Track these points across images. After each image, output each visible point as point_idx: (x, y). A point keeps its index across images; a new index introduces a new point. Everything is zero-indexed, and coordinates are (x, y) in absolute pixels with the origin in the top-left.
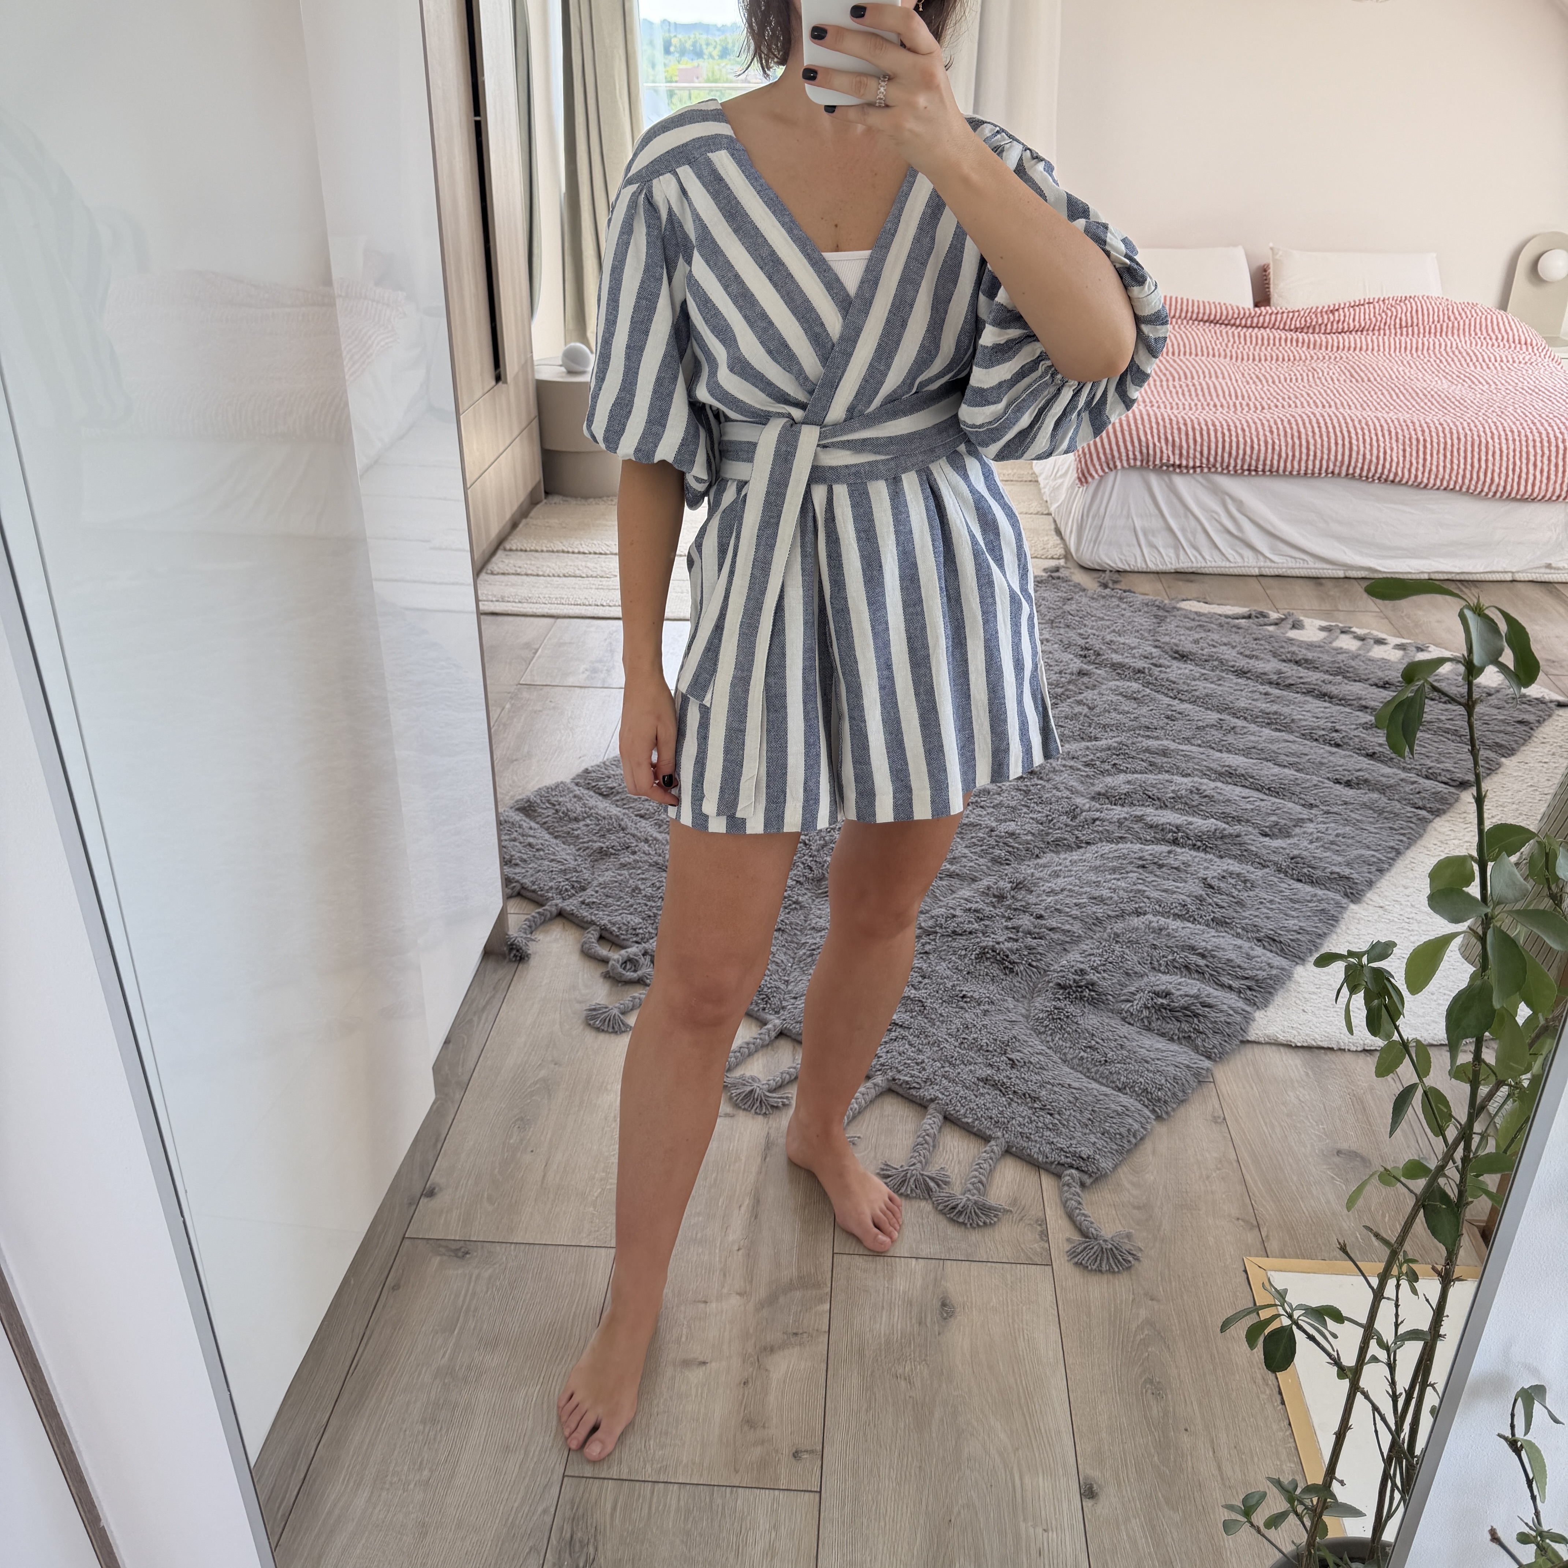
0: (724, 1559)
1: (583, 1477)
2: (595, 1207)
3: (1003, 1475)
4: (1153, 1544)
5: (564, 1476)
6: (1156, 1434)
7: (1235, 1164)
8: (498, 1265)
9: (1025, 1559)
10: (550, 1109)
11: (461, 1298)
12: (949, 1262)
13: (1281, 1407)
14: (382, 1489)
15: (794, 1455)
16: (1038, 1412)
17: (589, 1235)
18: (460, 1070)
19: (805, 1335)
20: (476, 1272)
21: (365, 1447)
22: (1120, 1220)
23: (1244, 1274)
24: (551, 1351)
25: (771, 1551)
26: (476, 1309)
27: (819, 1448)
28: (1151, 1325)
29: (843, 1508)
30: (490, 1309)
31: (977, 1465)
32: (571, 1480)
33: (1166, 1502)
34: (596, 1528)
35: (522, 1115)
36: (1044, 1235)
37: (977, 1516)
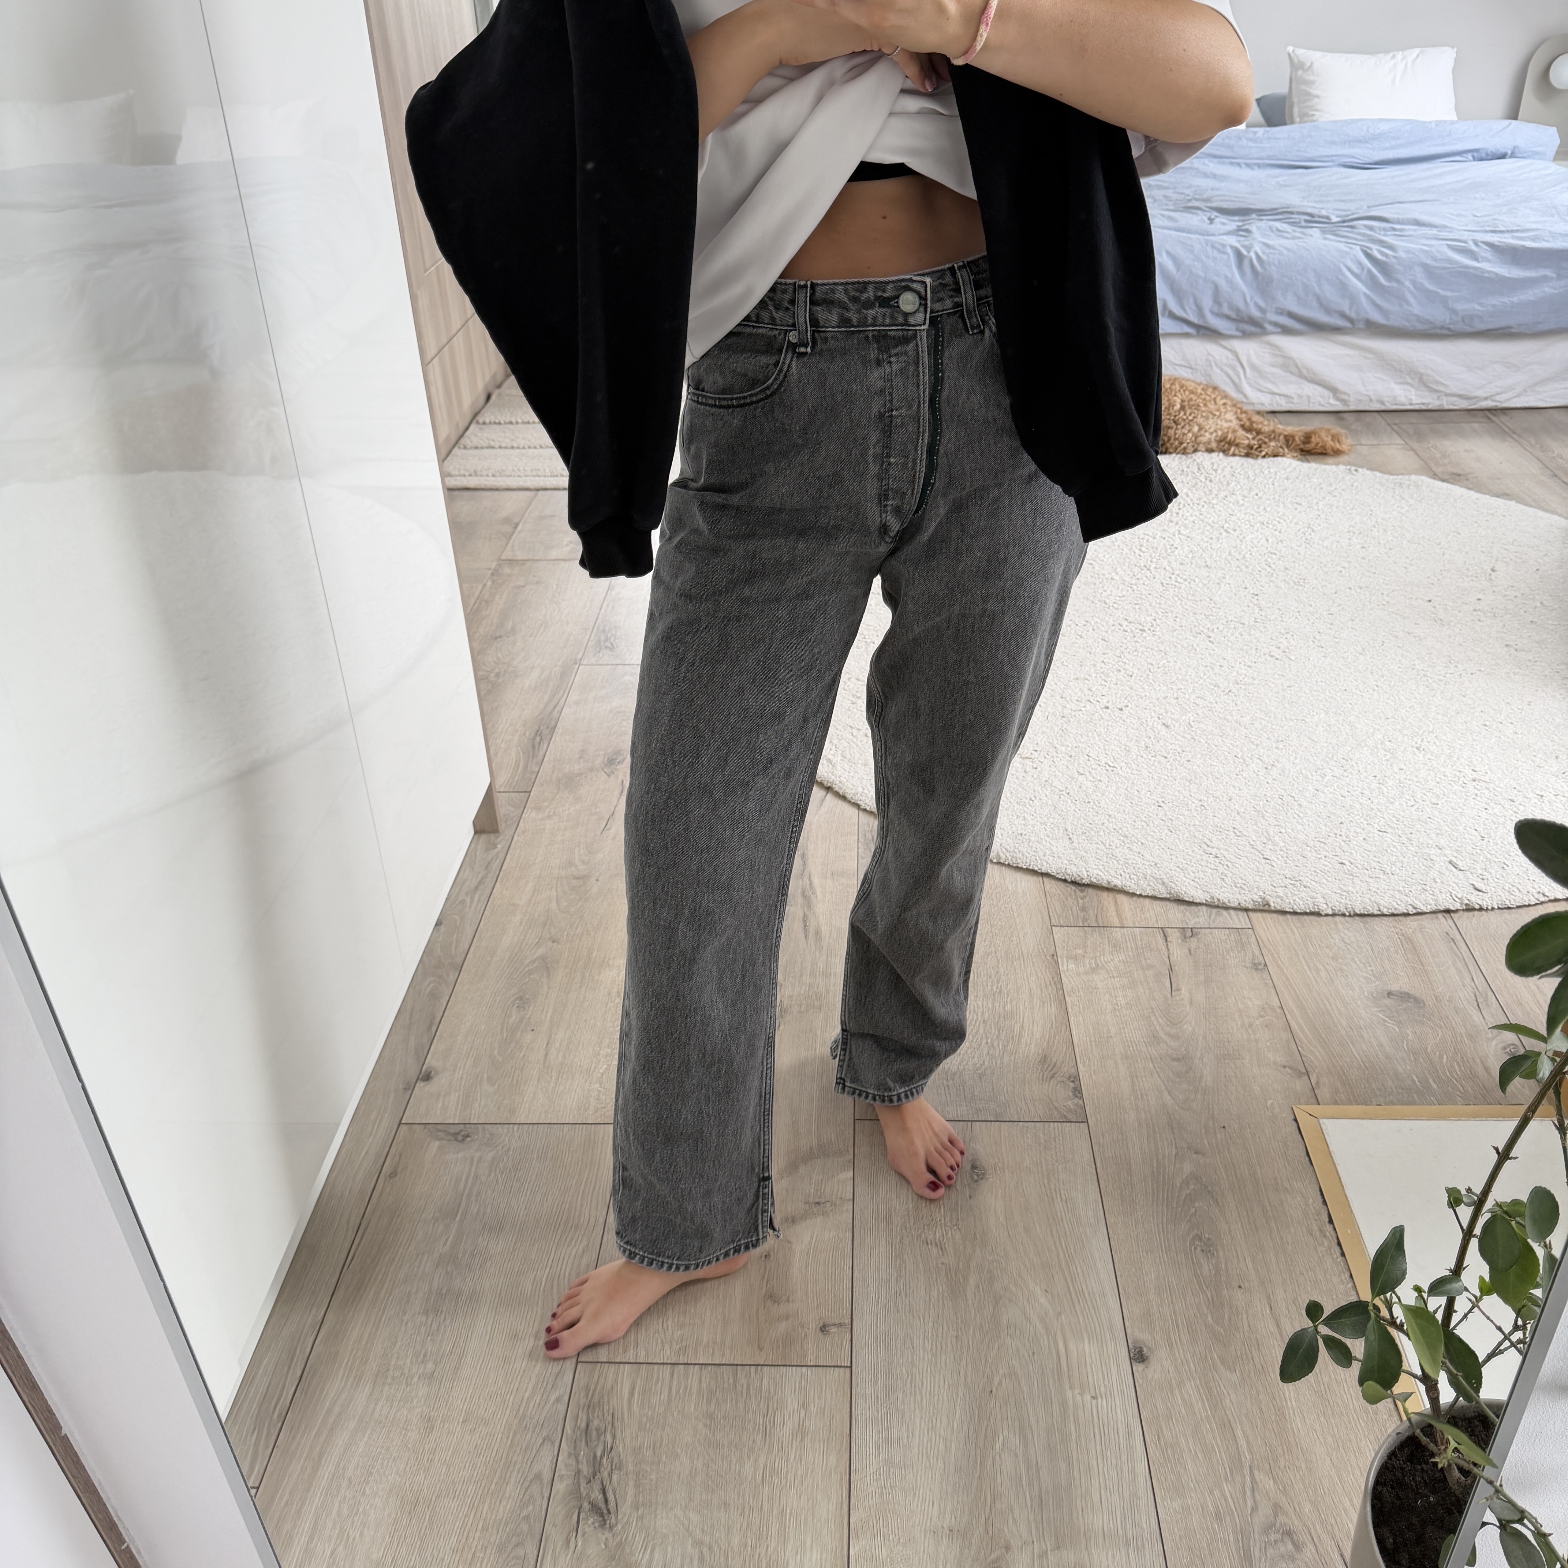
0: (751, 1442)
1: (598, 1363)
2: (601, 1084)
3: (1046, 1342)
4: (1210, 1407)
6: (1208, 1292)
7: (1279, 1011)
8: (500, 1148)
9: (1073, 1429)
10: (549, 988)
11: (462, 1184)
12: (979, 1125)
13: (1340, 1259)
14: (384, 1384)
15: (821, 1329)
16: (1080, 1274)
17: (595, 1113)
18: (453, 952)
19: (828, 1204)
20: (478, 1154)
21: (364, 1343)
22: (1157, 1073)
23: (1294, 1122)
24: (559, 1233)
25: (801, 1431)
26: (479, 1193)
27: (848, 1321)
28: (1197, 1179)
29: (876, 1382)
30: (493, 1191)
31: (1018, 1333)
32: (584, 1365)
33: (1223, 1363)
34: (613, 1414)
35: (521, 994)
36: (1078, 1092)
37: (1019, 1384)
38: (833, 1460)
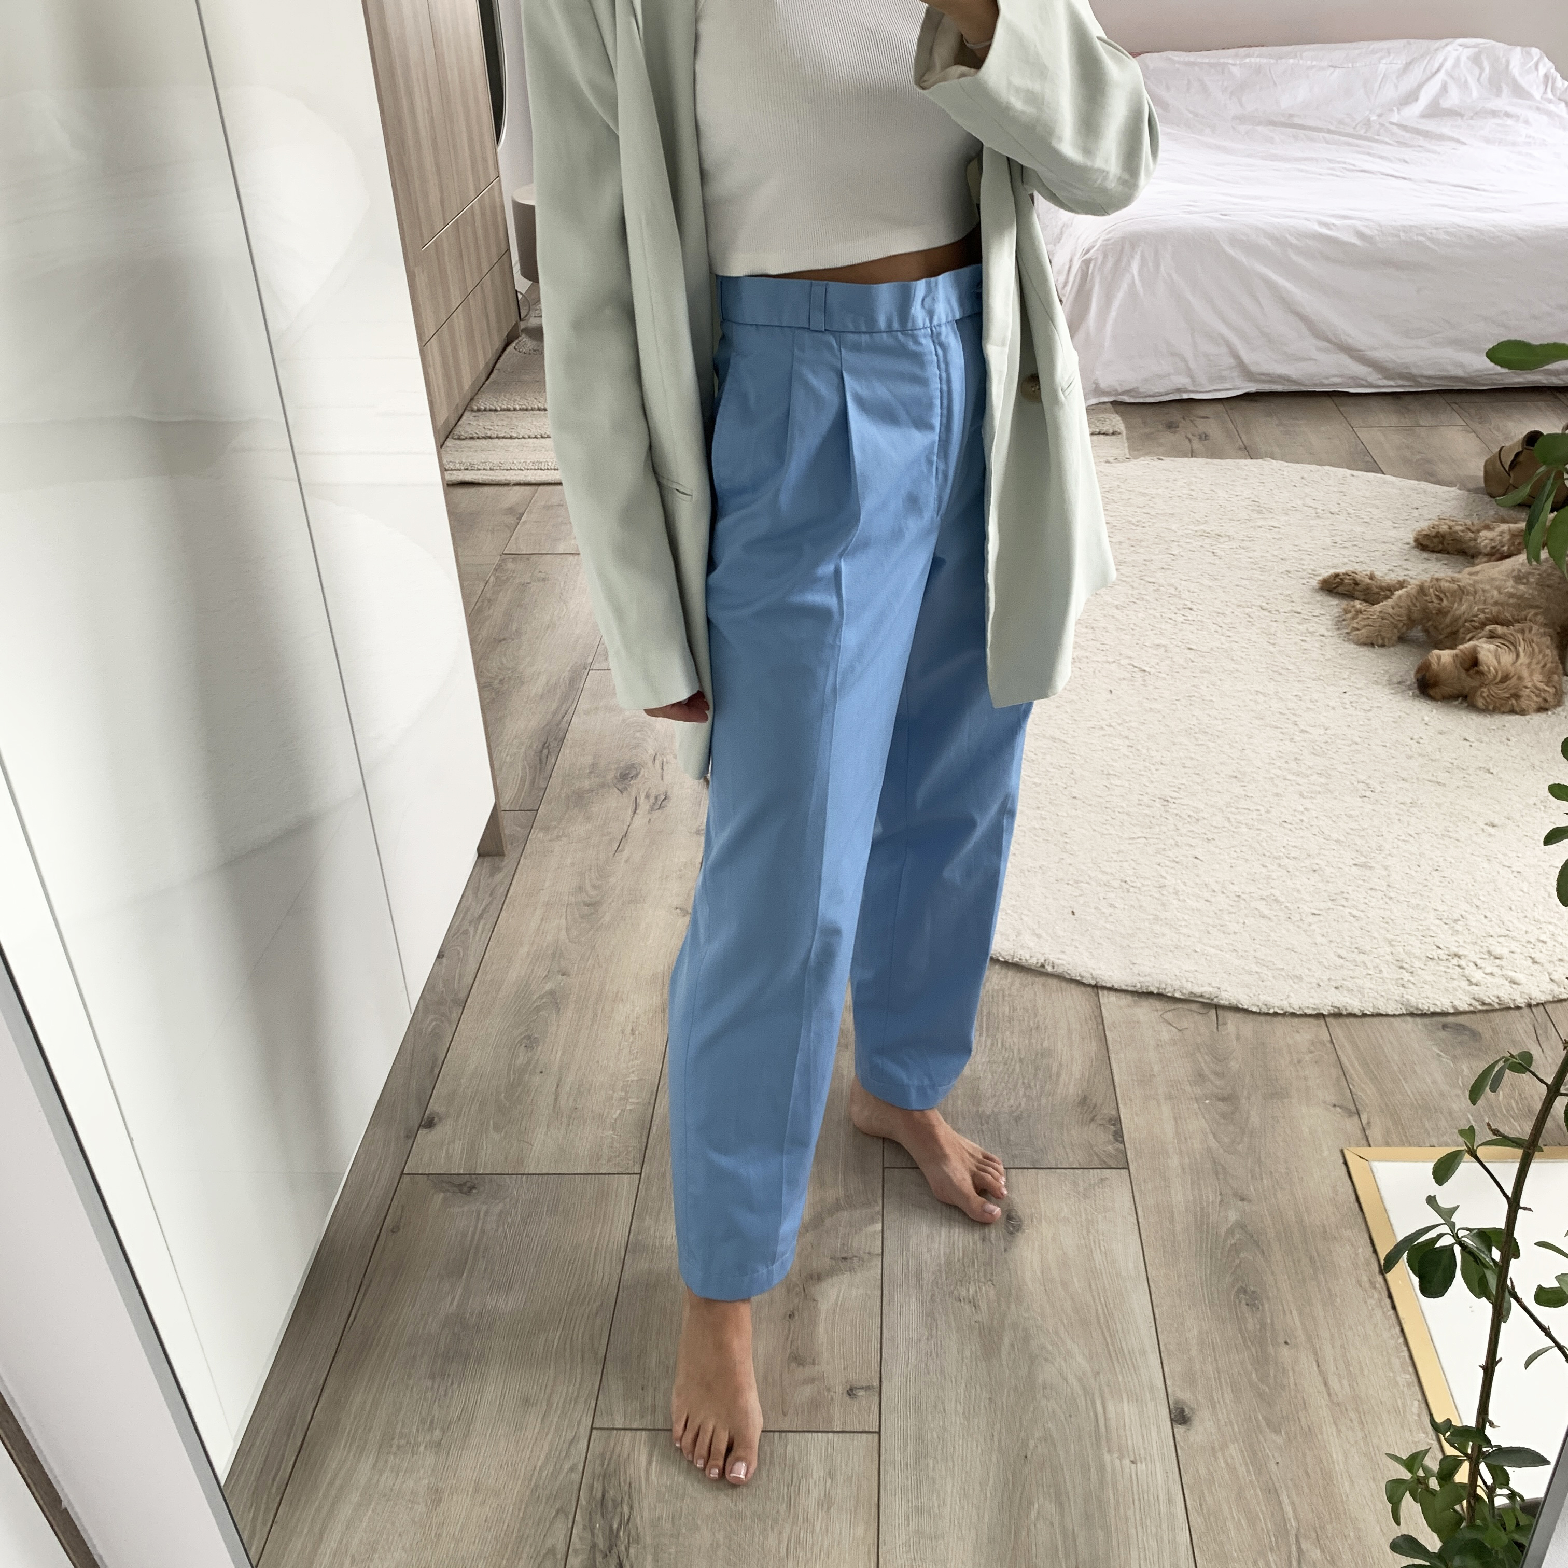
0: (774, 1512)
1: (614, 1429)
2: (614, 1130)
3: (1084, 1403)
4: (1255, 1472)
5: (592, 1428)
6: (1253, 1350)
7: (1329, 1045)
8: (508, 1199)
9: (1111, 1495)
10: (559, 1025)
11: (468, 1240)
12: (1013, 1171)
13: (1391, 1312)
14: (389, 1453)
15: (848, 1392)
16: (1120, 1330)
17: (609, 1161)
18: (456, 987)
19: (855, 1260)
20: (484, 1208)
21: (367, 1409)
22: (1202, 1114)
23: (1344, 1168)
24: (572, 1289)
25: (826, 1502)
26: (486, 1249)
27: (876, 1383)
28: (1242, 1228)
29: (905, 1449)
30: (502, 1247)
31: (1054, 1394)
32: (600, 1433)
33: (1268, 1425)
34: (630, 1484)
35: (529, 1033)
36: (1119, 1136)
37: (1056, 1450)
38: (860, 1530)
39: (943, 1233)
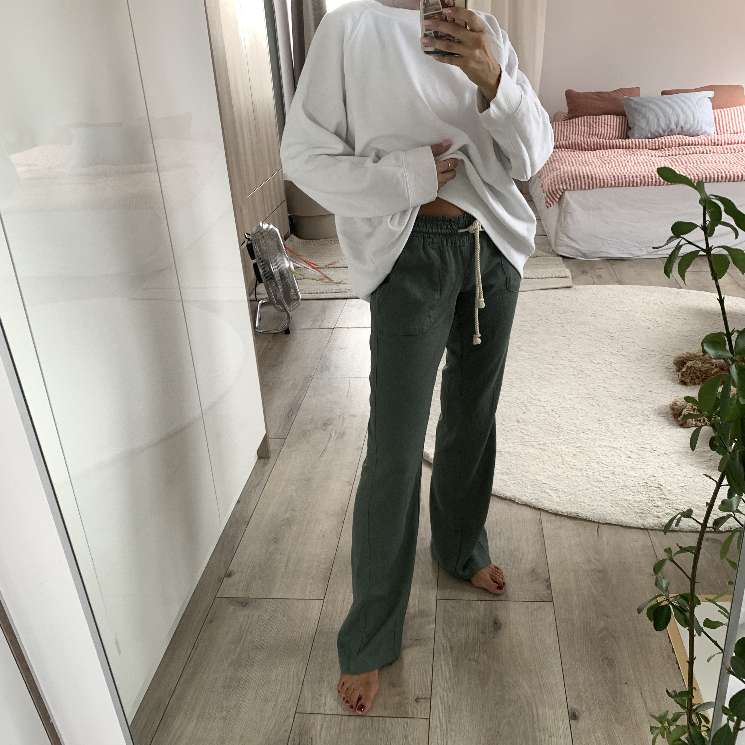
2: (313, 580)
3: (527, 708)
5: (296, 713)
6: (610, 686)
7: (651, 548)
8: (263, 610)
10: (290, 533)
11: (244, 626)
12: (498, 602)
13: (677, 670)
14: (202, 721)
15: (416, 700)
16: (546, 675)
17: (310, 593)
18: (245, 515)
19: (422, 640)
20: (252, 613)
21: (194, 701)
22: (589, 578)
24: (290, 651)
26: (252, 631)
27: (429, 696)
28: (606, 629)
29: (441, 727)
30: (259, 631)
31: (513, 703)
32: (299, 715)
33: (616, 721)
34: (312, 738)
35: (276, 536)
36: (549, 587)
37: (513, 729)
39: (464, 629)
